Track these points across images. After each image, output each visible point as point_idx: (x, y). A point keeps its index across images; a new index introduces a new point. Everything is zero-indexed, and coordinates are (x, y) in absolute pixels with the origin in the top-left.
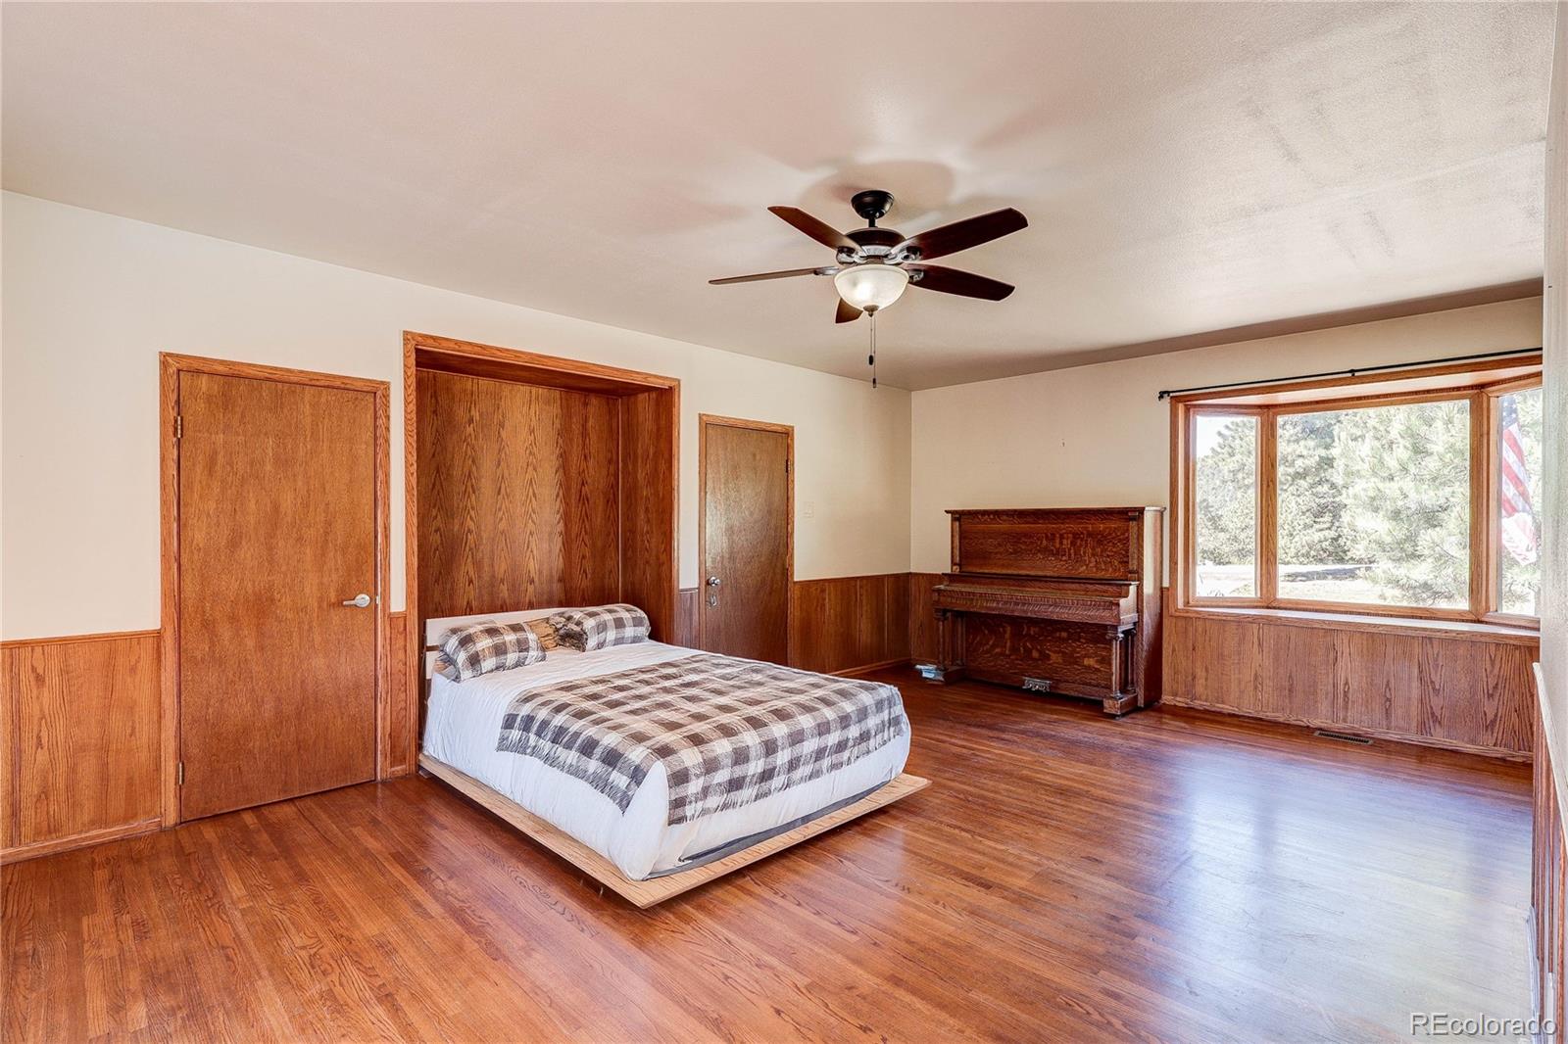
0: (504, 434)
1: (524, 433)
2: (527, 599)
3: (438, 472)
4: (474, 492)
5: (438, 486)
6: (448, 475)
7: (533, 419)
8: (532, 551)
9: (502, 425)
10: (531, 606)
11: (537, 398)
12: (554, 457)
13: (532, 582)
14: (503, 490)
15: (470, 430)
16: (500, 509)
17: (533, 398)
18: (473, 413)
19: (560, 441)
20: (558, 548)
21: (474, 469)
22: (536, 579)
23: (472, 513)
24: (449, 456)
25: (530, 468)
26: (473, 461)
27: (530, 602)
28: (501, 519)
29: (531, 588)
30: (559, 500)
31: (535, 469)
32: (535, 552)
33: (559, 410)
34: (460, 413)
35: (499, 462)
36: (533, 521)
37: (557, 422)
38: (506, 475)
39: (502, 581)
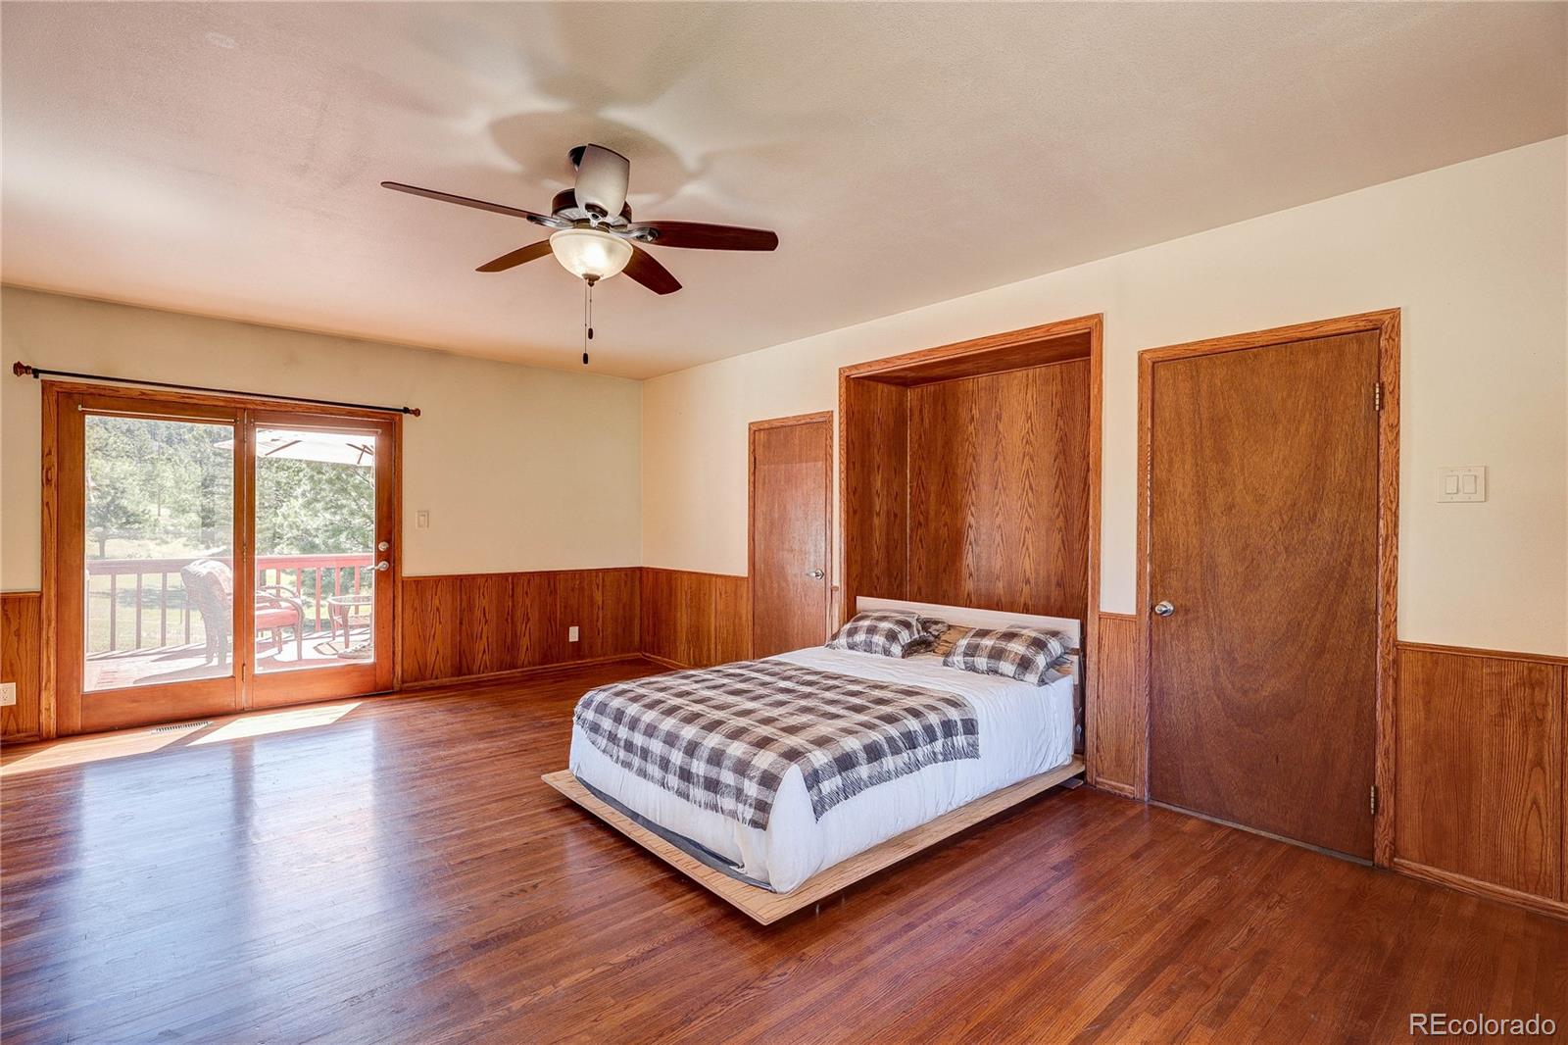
0: (1001, 427)
1: (1021, 419)
2: (1022, 600)
3: (946, 472)
4: (974, 488)
5: (946, 484)
6: (954, 473)
7: (1031, 403)
8: (1027, 548)
9: (999, 417)
10: (1026, 610)
11: (1034, 381)
12: (1054, 441)
13: (1028, 582)
14: (1000, 485)
15: (971, 428)
16: (997, 503)
17: (1030, 381)
18: (974, 411)
19: (1061, 423)
20: (1056, 548)
21: (974, 465)
22: (1032, 581)
23: (972, 508)
24: (954, 457)
25: (1027, 458)
26: (974, 458)
27: (1025, 604)
28: (998, 514)
29: (1026, 589)
30: (1058, 491)
31: (1032, 460)
32: (1031, 549)
33: (1060, 387)
34: (964, 414)
35: (997, 455)
36: (1029, 516)
37: (1057, 401)
38: (1003, 468)
39: (998, 578)
